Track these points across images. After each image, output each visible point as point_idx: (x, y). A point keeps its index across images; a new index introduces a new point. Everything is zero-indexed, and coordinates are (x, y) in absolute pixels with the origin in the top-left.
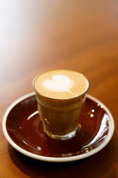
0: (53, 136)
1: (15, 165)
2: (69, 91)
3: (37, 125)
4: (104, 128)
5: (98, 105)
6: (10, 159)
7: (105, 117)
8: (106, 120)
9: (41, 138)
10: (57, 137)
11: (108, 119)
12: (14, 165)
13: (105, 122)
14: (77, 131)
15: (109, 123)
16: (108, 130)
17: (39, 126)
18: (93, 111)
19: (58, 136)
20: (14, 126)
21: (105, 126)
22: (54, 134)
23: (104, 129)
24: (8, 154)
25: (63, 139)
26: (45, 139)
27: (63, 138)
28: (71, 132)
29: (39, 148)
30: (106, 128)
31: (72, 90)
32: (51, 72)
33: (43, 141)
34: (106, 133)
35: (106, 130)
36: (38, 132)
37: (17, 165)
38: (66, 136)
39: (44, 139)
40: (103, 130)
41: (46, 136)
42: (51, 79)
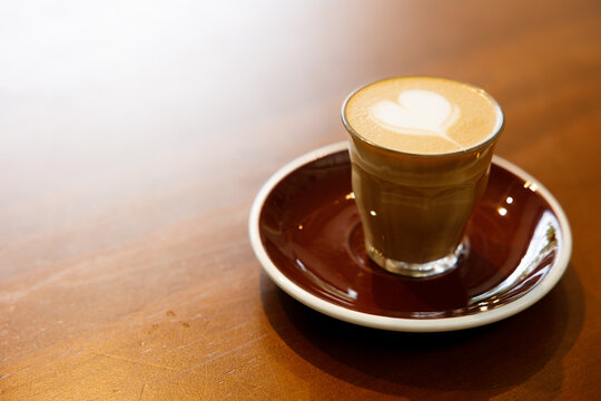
0: (391, 265)
1: (279, 333)
2: (443, 134)
3: (347, 233)
4: (541, 248)
5: (526, 186)
6: (264, 317)
7: (547, 219)
8: (548, 228)
9: (357, 268)
10: (402, 269)
11: (555, 224)
12: (273, 333)
13: (545, 232)
14: (461, 257)
15: (558, 236)
16: (553, 252)
17: (352, 234)
18: (510, 200)
19: (406, 267)
20: (281, 223)
21: (546, 243)
22: (395, 258)
23: (542, 251)
24: (261, 304)
25: (418, 275)
26: (368, 270)
27: (418, 271)
28: (442, 257)
29: (353, 294)
30: (548, 247)
31: (452, 132)
32: (397, 83)
33: (360, 274)
34: (548, 261)
35: (547, 253)
36: (349, 252)
37: (283, 334)
38: (428, 267)
39: (363, 271)
40: (537, 254)
41: (371, 262)
42: (395, 99)
